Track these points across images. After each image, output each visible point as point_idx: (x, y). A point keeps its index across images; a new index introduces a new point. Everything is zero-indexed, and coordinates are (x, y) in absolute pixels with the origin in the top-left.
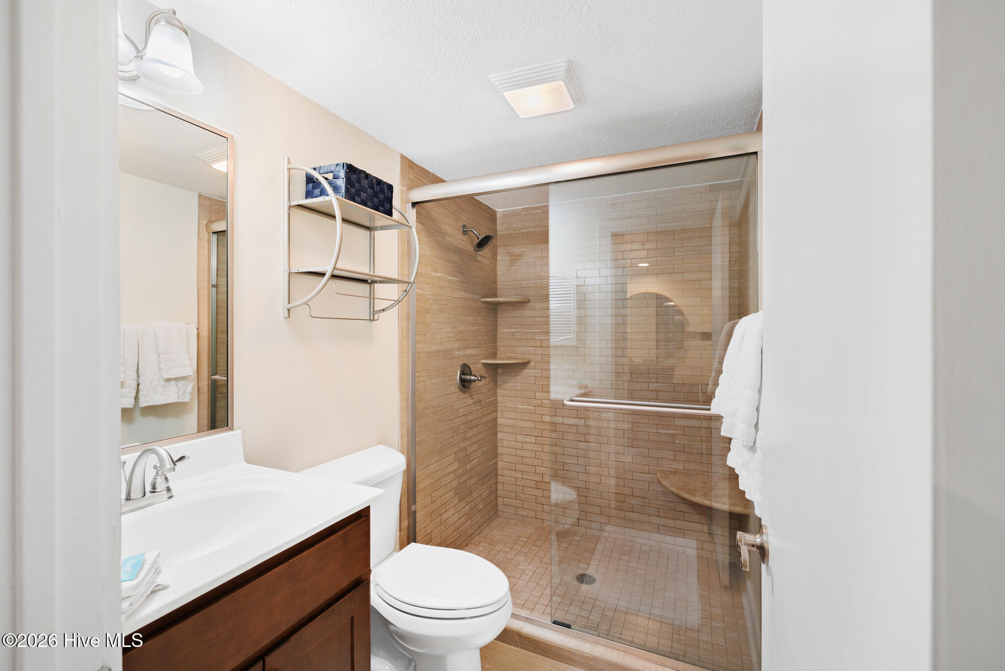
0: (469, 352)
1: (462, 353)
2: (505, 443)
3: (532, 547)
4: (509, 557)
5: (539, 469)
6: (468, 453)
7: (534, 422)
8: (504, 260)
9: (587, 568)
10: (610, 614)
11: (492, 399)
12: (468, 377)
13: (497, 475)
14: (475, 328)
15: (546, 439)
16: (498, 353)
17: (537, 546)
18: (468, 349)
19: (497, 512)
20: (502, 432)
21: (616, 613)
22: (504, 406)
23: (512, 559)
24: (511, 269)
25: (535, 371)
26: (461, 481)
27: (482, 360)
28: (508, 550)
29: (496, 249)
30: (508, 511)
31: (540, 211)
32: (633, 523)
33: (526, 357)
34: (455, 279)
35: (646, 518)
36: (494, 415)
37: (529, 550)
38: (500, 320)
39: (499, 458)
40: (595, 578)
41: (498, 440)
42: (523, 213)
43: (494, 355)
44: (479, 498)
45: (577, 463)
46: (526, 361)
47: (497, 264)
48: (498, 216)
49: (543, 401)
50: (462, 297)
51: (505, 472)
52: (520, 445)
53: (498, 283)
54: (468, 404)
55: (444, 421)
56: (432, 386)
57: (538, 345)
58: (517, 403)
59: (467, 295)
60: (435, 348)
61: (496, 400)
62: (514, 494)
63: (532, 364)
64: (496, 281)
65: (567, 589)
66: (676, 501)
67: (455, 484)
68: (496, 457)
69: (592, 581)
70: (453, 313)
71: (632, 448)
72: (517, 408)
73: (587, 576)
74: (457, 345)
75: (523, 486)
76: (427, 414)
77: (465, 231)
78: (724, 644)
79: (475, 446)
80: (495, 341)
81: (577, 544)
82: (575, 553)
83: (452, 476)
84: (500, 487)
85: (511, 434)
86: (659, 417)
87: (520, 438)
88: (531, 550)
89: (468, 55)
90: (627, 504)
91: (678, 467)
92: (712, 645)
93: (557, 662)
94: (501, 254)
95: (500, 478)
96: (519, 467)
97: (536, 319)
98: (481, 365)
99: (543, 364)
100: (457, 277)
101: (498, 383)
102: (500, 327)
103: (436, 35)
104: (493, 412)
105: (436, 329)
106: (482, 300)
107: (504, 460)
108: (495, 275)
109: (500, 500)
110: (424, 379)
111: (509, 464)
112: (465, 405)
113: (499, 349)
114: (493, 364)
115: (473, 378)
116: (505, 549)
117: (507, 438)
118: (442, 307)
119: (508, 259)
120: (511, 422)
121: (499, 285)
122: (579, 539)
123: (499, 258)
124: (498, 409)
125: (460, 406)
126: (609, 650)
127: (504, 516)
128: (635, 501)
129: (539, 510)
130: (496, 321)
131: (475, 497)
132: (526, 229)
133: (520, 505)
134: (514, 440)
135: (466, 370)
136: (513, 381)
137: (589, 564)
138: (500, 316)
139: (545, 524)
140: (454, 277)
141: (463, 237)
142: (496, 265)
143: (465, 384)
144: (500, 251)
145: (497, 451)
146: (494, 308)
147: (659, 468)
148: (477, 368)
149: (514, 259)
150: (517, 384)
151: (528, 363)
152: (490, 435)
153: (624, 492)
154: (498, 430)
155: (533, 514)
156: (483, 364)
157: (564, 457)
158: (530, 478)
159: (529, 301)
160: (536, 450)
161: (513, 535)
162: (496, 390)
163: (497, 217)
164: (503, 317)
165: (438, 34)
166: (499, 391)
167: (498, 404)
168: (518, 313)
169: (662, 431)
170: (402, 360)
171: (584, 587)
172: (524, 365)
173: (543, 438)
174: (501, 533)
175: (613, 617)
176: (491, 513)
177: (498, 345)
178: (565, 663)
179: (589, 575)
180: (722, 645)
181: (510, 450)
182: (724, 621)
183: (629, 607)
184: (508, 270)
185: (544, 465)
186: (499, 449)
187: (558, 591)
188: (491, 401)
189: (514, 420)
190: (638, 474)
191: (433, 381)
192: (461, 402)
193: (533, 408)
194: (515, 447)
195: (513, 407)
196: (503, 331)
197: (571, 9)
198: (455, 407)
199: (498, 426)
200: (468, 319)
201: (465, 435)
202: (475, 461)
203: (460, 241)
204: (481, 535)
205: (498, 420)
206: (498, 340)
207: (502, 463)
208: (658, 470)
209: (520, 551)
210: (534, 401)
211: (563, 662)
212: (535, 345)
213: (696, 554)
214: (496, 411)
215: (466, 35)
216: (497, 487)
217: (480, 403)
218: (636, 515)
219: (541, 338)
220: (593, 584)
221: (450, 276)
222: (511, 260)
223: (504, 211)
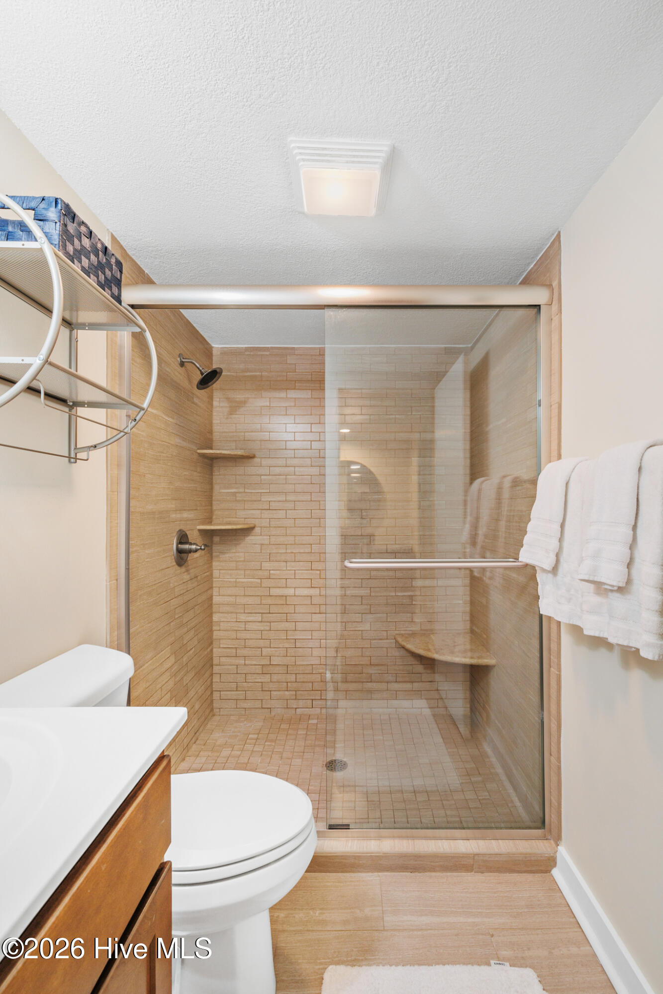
0: (185, 515)
1: (179, 516)
2: (223, 626)
3: (266, 743)
4: (242, 762)
5: (266, 651)
6: (185, 642)
7: (259, 597)
8: (222, 407)
9: (334, 753)
10: (376, 799)
11: (207, 574)
12: (187, 547)
13: (212, 666)
14: (192, 485)
15: (274, 615)
16: (214, 517)
17: (271, 741)
18: (184, 512)
19: (212, 710)
20: (219, 613)
21: (381, 795)
22: (221, 581)
23: (247, 764)
24: (231, 418)
25: (261, 537)
26: (178, 679)
27: (198, 525)
28: (239, 753)
29: (212, 393)
30: (227, 706)
31: (267, 353)
32: (371, 693)
33: (250, 522)
34: (170, 419)
35: (383, 686)
36: (209, 592)
37: (264, 748)
38: (217, 479)
39: (215, 644)
40: (345, 762)
41: (213, 623)
42: (247, 353)
43: (209, 520)
44: (195, 697)
45: (310, 638)
46: (252, 526)
47: (214, 412)
48: (215, 352)
49: (271, 572)
50: (179, 445)
51: (223, 660)
52: (242, 626)
53: (214, 434)
54: (184, 581)
55: (160, 603)
56: (146, 559)
57: (266, 508)
58: (237, 577)
59: (184, 444)
60: (150, 507)
61: (212, 575)
62: (234, 685)
63: (257, 530)
64: (212, 431)
65: (321, 781)
66: (414, 663)
67: (171, 684)
68: (211, 643)
69: (344, 766)
70: (169, 464)
71: (371, 615)
72: (239, 582)
73: (337, 762)
74: (173, 506)
75: (246, 674)
76: (140, 596)
77: (183, 362)
78: (489, 797)
79: (192, 633)
80: (211, 505)
81: (316, 728)
82: (316, 738)
83: (168, 674)
84: (216, 679)
85: (230, 614)
86: (397, 580)
87: (243, 617)
88: (266, 747)
89: (275, 92)
90: (364, 675)
91: (414, 629)
92: (480, 801)
93: (340, 874)
94: (218, 399)
95: (216, 669)
96: (241, 652)
97: (262, 477)
98: (197, 532)
99: (271, 529)
100: (173, 419)
101: (214, 554)
102: (216, 488)
103: (243, 38)
104: (208, 589)
105: (152, 483)
106: (199, 451)
107: (222, 646)
108: (211, 424)
109: (216, 695)
110: (139, 549)
111: (228, 650)
112: (181, 582)
113: (216, 513)
114: (208, 530)
115: (194, 547)
116: (233, 753)
117: (225, 620)
118: (158, 454)
119: (227, 405)
120: (231, 600)
121: (216, 436)
122: (315, 721)
123: (215, 403)
124: (214, 585)
125: (176, 584)
126: (397, 841)
127: (222, 713)
128: (372, 670)
129: (266, 698)
130: (212, 479)
131: (192, 696)
132: (250, 372)
133: (242, 697)
134: (235, 620)
135: (183, 538)
136: (234, 551)
137: (334, 747)
138: (216, 474)
139: (273, 714)
140: (171, 417)
141: (181, 370)
142: (212, 411)
143: (182, 556)
144: (217, 395)
145: (212, 635)
146: (210, 462)
147: (397, 632)
148: (193, 536)
149: (235, 407)
150: (237, 554)
151: (252, 528)
152: (206, 618)
153: (361, 663)
154: (214, 610)
155: (258, 704)
156: (200, 530)
157: (297, 632)
158: (254, 663)
159: (253, 457)
160: (262, 628)
161: (239, 734)
162: (211, 562)
163: (214, 354)
164: (219, 475)
165: (246, 37)
166: (215, 564)
167: (214, 580)
168: (240, 470)
169: (399, 594)
170: (111, 522)
171: (338, 775)
172: (248, 531)
173: (270, 615)
174: (223, 734)
175: (379, 801)
176: (208, 711)
177: (214, 508)
178: (349, 872)
179: (338, 760)
180: (488, 799)
181: (229, 633)
182: (479, 773)
183: (391, 785)
184: (227, 418)
185: (272, 646)
186: (215, 633)
187: (312, 787)
188: (208, 576)
189: (234, 597)
190: (376, 641)
191: (147, 552)
192: (176, 577)
193: (259, 581)
194: (236, 628)
195: (234, 582)
196: (220, 491)
197: (429, 68)
198: (171, 585)
199: (214, 606)
200: (185, 473)
201: (181, 620)
202: (191, 652)
203: (177, 374)
204: (198, 742)
205: (214, 599)
206: (213, 502)
207: (219, 650)
208: (396, 634)
209: (252, 751)
210: (260, 573)
211: (347, 872)
212: (260, 508)
213: (430, 713)
214: (211, 588)
215: (285, 56)
216: (212, 680)
217: (196, 579)
218: (374, 684)
219: (269, 500)
220: (345, 769)
221: (167, 415)
222: (230, 407)
223: (221, 348)
